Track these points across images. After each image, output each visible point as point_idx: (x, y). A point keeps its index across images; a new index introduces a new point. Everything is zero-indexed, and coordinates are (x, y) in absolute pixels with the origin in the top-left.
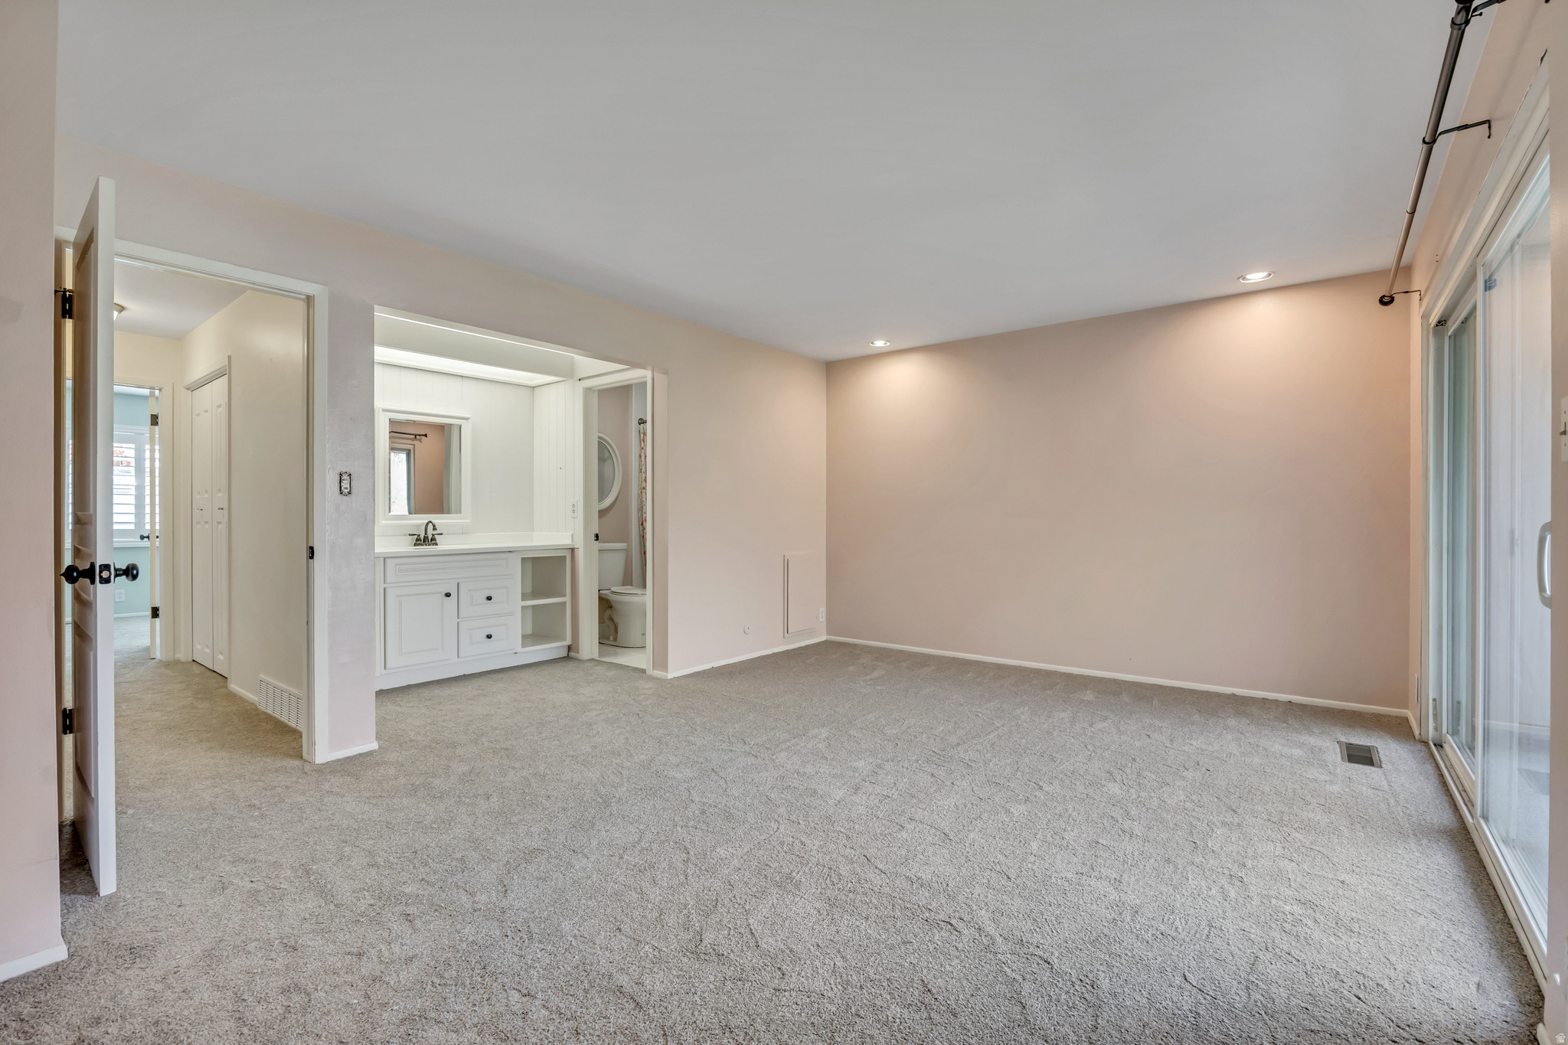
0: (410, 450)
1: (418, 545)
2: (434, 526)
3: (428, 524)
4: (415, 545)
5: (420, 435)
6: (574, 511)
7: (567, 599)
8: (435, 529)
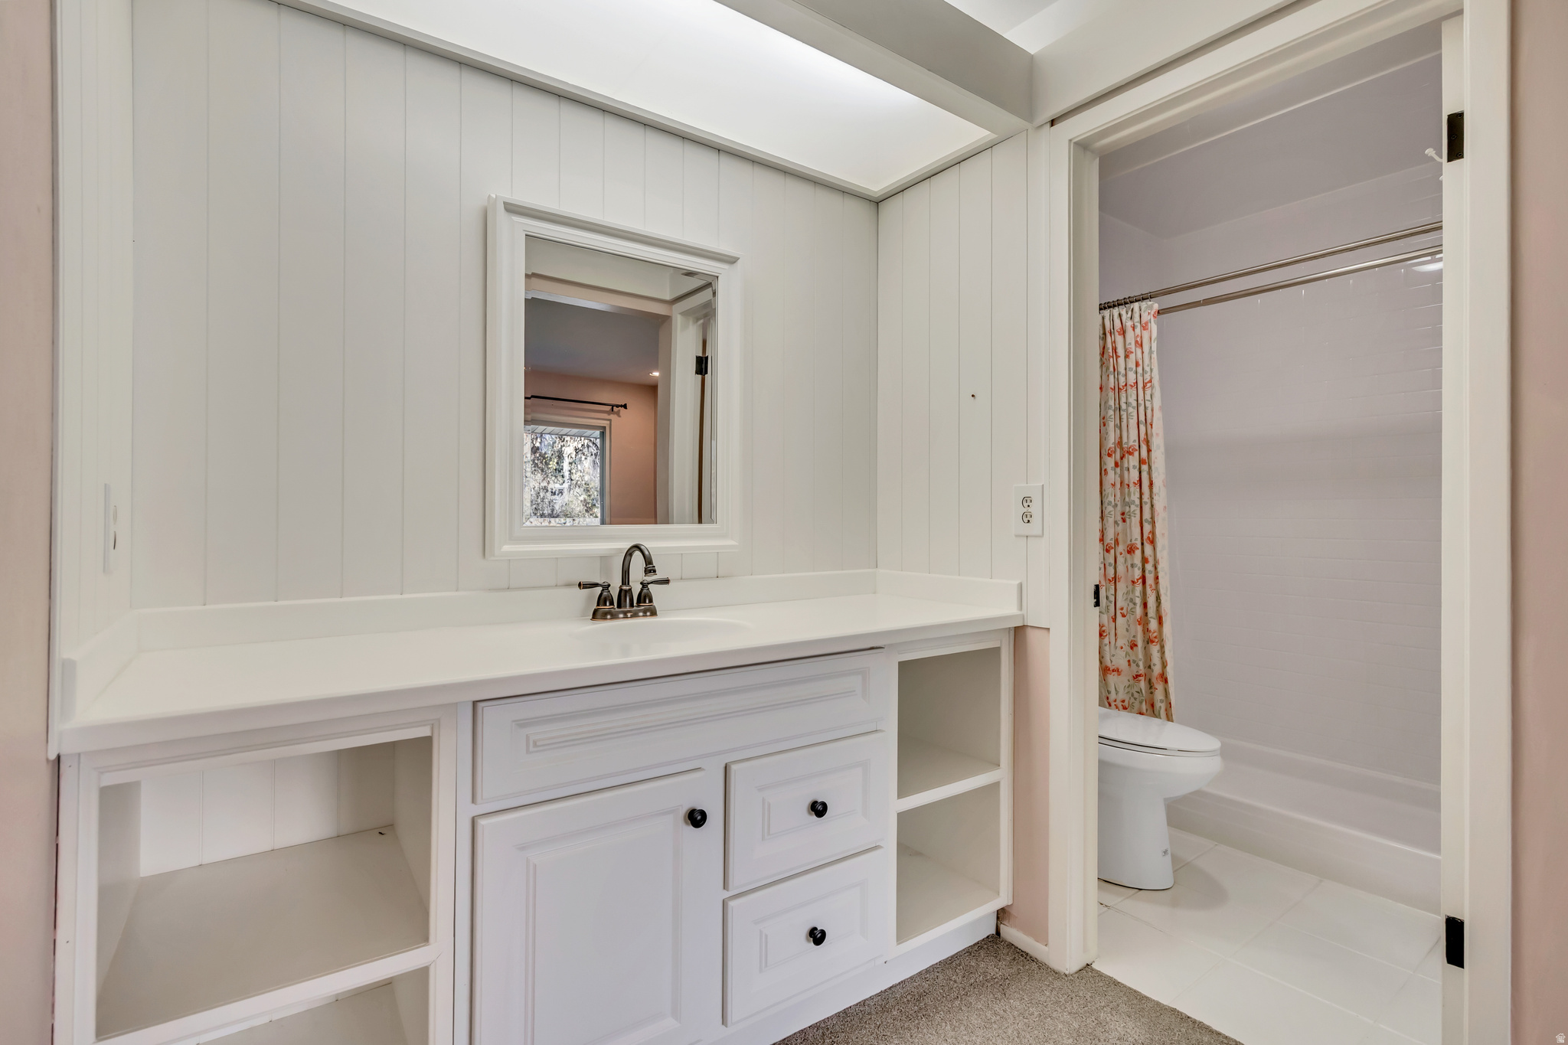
0: (604, 428)
1: (604, 617)
2: (648, 561)
3: (629, 554)
4: (595, 616)
5: (618, 406)
6: (1027, 518)
7: (1001, 775)
8: (650, 569)
